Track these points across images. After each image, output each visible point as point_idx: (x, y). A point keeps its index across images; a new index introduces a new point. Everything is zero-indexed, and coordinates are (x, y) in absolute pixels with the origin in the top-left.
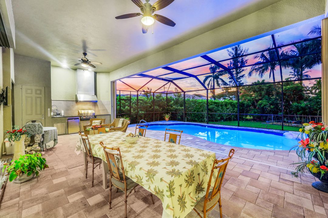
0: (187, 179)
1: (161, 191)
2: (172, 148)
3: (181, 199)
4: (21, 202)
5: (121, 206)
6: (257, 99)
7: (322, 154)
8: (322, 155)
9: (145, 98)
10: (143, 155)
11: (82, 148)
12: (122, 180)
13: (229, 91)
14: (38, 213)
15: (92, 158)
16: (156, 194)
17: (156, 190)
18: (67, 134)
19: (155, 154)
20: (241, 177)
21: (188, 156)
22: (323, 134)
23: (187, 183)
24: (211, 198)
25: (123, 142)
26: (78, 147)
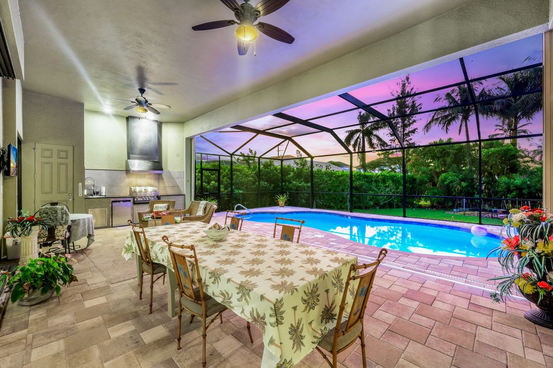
0: (306, 298)
1: (261, 316)
2: (284, 249)
3: (296, 331)
4: (30, 336)
5: (197, 345)
6: (438, 170)
7: (541, 261)
8: (541, 264)
9: (244, 167)
10: (234, 259)
11: (134, 249)
12: (198, 301)
13: (390, 156)
14: (57, 355)
15: (150, 264)
16: (253, 321)
17: (253, 315)
18: (111, 226)
19: (255, 257)
20: (403, 301)
21: (310, 261)
22: (542, 228)
23: (305, 305)
24: (346, 330)
25: (203, 239)
26: (127, 246)
